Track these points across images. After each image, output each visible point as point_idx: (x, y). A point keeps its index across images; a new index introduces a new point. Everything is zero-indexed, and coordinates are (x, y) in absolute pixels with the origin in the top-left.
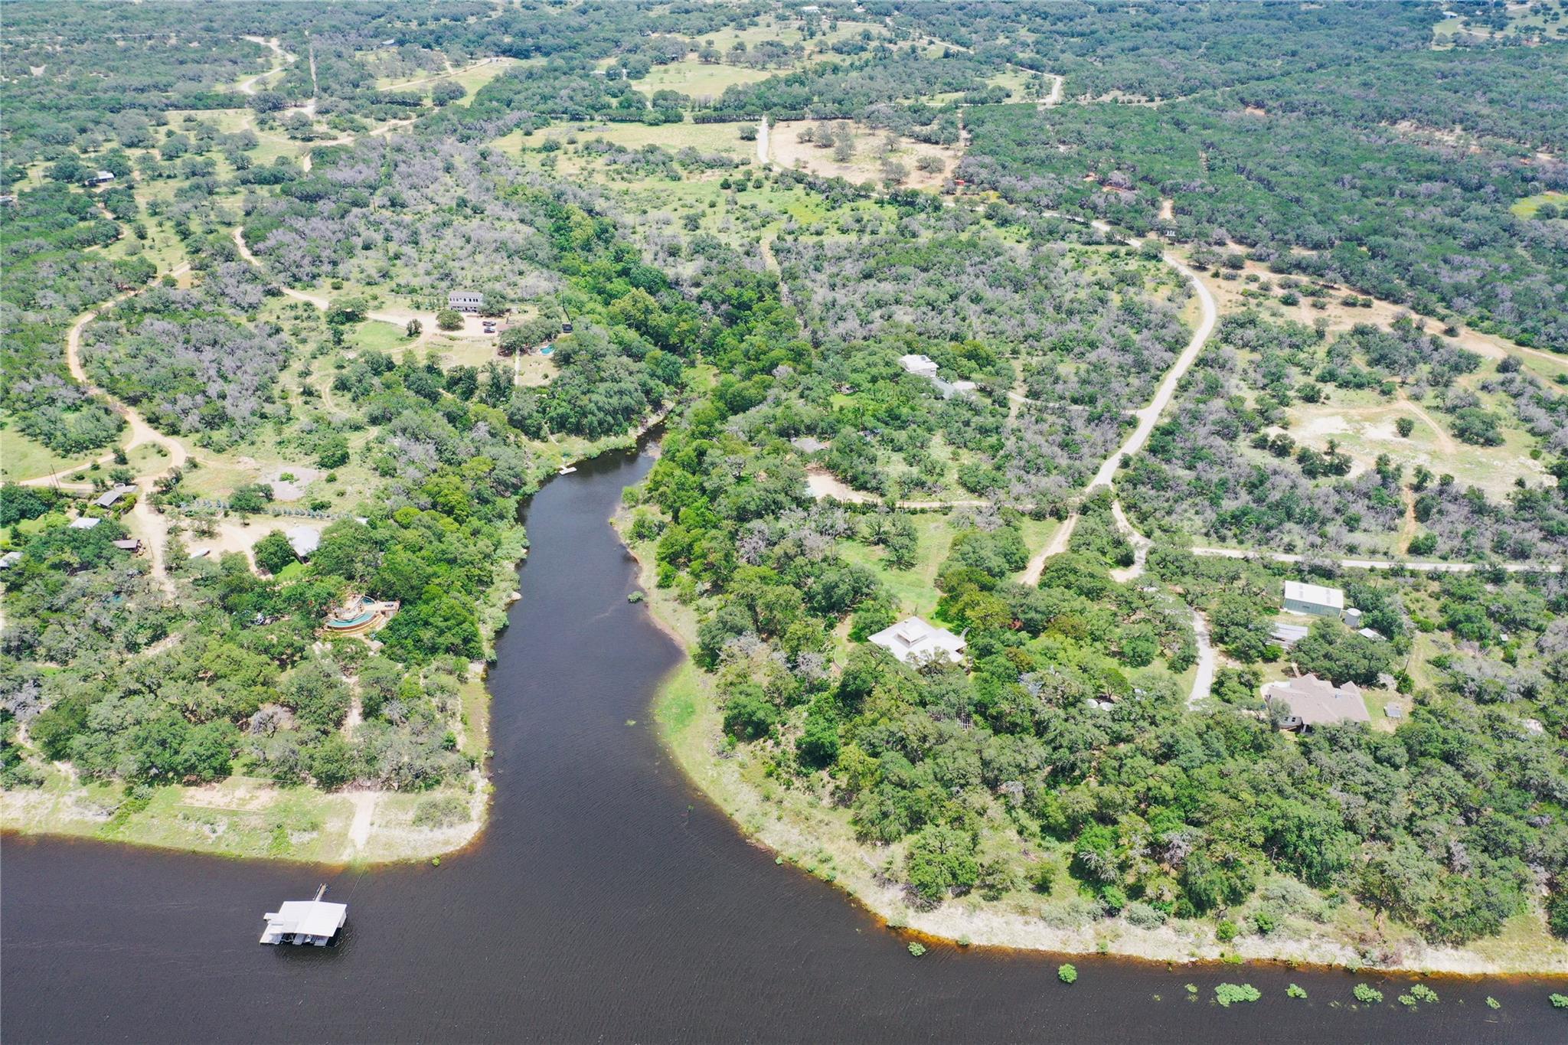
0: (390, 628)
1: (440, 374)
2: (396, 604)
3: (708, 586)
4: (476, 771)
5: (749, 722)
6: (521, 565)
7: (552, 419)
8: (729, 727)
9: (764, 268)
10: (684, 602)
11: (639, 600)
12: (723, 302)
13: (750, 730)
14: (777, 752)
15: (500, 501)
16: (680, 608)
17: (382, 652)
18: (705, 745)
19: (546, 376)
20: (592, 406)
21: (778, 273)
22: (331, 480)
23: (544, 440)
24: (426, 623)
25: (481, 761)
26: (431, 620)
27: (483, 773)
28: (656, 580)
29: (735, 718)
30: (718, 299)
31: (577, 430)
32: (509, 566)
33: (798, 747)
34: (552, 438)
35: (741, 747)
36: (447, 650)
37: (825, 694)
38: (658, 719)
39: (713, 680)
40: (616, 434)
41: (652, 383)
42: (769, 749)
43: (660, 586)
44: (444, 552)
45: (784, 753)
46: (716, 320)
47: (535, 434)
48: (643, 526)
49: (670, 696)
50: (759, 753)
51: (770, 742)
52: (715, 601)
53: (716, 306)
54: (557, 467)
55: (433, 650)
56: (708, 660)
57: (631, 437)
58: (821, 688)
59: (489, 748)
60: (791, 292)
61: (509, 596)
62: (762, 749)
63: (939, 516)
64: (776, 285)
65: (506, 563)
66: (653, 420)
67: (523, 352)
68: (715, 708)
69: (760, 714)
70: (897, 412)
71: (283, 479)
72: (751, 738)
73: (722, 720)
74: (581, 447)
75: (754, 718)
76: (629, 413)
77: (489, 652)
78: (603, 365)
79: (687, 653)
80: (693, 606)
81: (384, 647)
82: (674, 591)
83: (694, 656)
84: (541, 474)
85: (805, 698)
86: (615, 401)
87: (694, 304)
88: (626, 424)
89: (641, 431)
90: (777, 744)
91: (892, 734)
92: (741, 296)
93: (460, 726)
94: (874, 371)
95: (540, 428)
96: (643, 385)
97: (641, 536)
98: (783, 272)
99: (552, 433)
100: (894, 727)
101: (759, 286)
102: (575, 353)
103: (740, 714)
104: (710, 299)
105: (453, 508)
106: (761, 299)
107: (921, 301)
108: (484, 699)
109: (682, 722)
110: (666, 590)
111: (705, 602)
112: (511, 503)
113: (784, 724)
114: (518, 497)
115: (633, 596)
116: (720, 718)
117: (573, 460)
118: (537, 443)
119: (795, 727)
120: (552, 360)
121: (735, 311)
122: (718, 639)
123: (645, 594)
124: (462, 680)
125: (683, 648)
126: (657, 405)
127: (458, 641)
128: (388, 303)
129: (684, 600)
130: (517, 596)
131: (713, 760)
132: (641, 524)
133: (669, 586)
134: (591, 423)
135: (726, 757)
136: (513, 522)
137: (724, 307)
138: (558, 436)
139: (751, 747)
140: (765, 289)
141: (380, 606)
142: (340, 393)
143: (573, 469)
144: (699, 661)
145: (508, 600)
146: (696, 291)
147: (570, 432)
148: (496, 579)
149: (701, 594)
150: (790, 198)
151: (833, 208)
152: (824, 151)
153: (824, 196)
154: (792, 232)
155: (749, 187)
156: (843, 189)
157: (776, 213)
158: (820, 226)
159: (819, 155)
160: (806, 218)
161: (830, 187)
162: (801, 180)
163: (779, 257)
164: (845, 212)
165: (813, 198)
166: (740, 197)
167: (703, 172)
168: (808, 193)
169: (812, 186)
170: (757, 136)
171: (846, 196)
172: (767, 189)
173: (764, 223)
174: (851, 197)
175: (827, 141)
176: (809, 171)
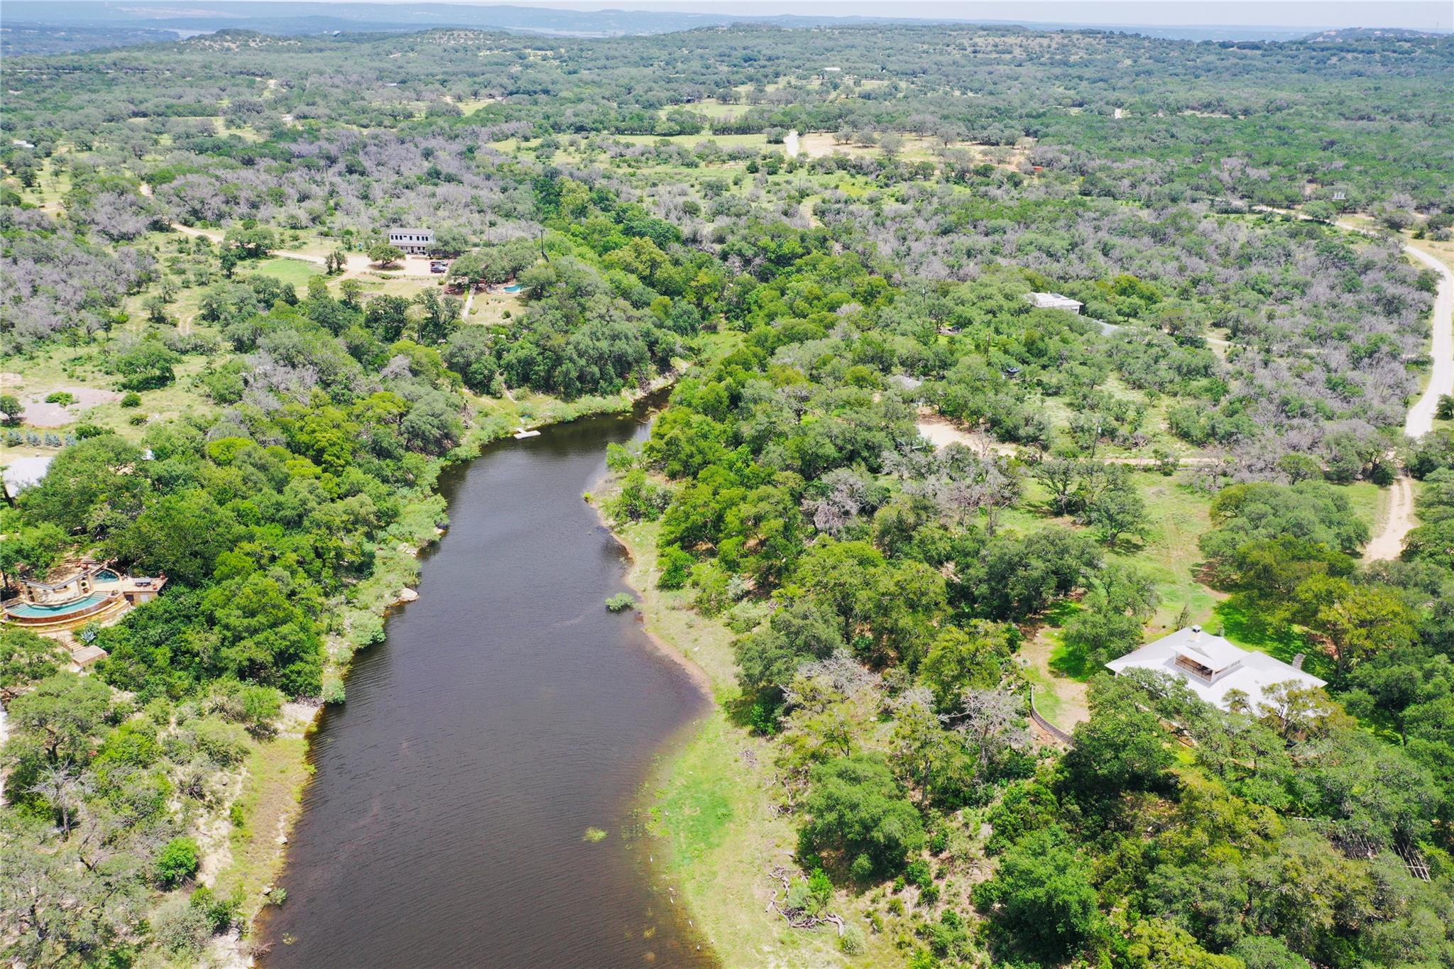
0: (130, 624)
1: (356, 309)
2: (159, 583)
3: (749, 585)
4: (232, 936)
5: (864, 843)
6: (428, 550)
7: (509, 367)
8: (808, 855)
9: (807, 226)
10: (707, 613)
11: (626, 607)
12: (756, 255)
13: (863, 861)
14: (932, 916)
15: (411, 459)
16: (702, 621)
17: (100, 667)
18: (758, 892)
19: (508, 315)
20: (570, 350)
21: (827, 231)
22: (131, 403)
23: (495, 395)
24: (211, 621)
25: (250, 912)
26: (219, 613)
27: (248, 942)
28: (655, 577)
29: (828, 831)
30: (749, 253)
31: (547, 386)
32: (408, 552)
33: (983, 909)
34: (509, 395)
35: (840, 898)
36: (242, 674)
37: (1027, 785)
38: (654, 829)
39: (767, 750)
40: (604, 394)
41: (658, 333)
42: (909, 909)
43: (664, 586)
44: (279, 506)
45: (949, 920)
46: (747, 275)
47: (482, 386)
48: (637, 498)
49: (679, 782)
50: (886, 919)
51: (910, 895)
52: (762, 610)
53: (747, 262)
54: (511, 429)
55: (215, 670)
56: (757, 709)
57: (626, 399)
58: (1015, 769)
59: (281, 882)
60: (847, 247)
61: (395, 594)
62: (894, 909)
63: (1158, 477)
64: (825, 241)
65: (402, 546)
66: (658, 383)
67: (479, 290)
68: (776, 806)
69: (891, 826)
70: (1041, 345)
71: (51, 400)
72: (864, 882)
73: (795, 838)
74: (549, 408)
75: (878, 835)
76: (623, 365)
77: (332, 684)
78: (590, 304)
79: (712, 698)
80: (724, 616)
81: (107, 659)
82: (689, 594)
83: (727, 705)
84: (486, 436)
85: (980, 790)
86: (604, 345)
87: (717, 261)
88: (618, 381)
89: (640, 394)
90: (930, 898)
91: (1257, 887)
92: (779, 249)
93: (224, 828)
94: (990, 304)
95: (490, 378)
96: (647, 334)
97: (635, 514)
98: (832, 230)
99: (510, 387)
100: (1260, 870)
101: (803, 240)
102: (551, 284)
103: (841, 822)
104: (739, 254)
105: (321, 451)
106: (806, 253)
107: (1032, 247)
108: (300, 772)
109: (706, 835)
110: (675, 592)
111: (747, 609)
112: (432, 467)
113: (936, 851)
114: (442, 462)
115: (615, 601)
116: (789, 834)
117: (539, 423)
118: (486, 401)
119: (968, 858)
120: (518, 298)
121: (772, 266)
122: (778, 665)
123: (637, 598)
124: (262, 732)
125: (706, 689)
126: (664, 366)
127: (264, 656)
128: (311, 245)
129: (707, 607)
130: (409, 595)
131: (779, 930)
132: (634, 493)
133: (678, 586)
134: (567, 373)
135: (807, 924)
136: (428, 491)
137: (756, 261)
138: (516, 392)
139: (864, 902)
140: (811, 244)
141: (127, 584)
142: (205, 323)
143: (536, 433)
144: (739, 713)
145: (393, 601)
146: (720, 247)
147: (536, 388)
148: (378, 568)
149: (738, 599)
150: (832, 180)
151: (887, 185)
152: (866, 150)
153: (874, 176)
154: (838, 202)
155: (781, 171)
156: (896, 168)
157: (816, 187)
158: (874, 195)
159: (860, 152)
160: (854, 192)
161: (881, 166)
162: (842, 165)
163: (826, 219)
164: (902, 188)
165: (861, 179)
166: (771, 178)
167: (724, 162)
168: (853, 176)
169: (858, 169)
170: (785, 140)
171: (901, 176)
172: (802, 173)
173: (803, 194)
174: (907, 176)
175: (868, 143)
176: (852, 157)
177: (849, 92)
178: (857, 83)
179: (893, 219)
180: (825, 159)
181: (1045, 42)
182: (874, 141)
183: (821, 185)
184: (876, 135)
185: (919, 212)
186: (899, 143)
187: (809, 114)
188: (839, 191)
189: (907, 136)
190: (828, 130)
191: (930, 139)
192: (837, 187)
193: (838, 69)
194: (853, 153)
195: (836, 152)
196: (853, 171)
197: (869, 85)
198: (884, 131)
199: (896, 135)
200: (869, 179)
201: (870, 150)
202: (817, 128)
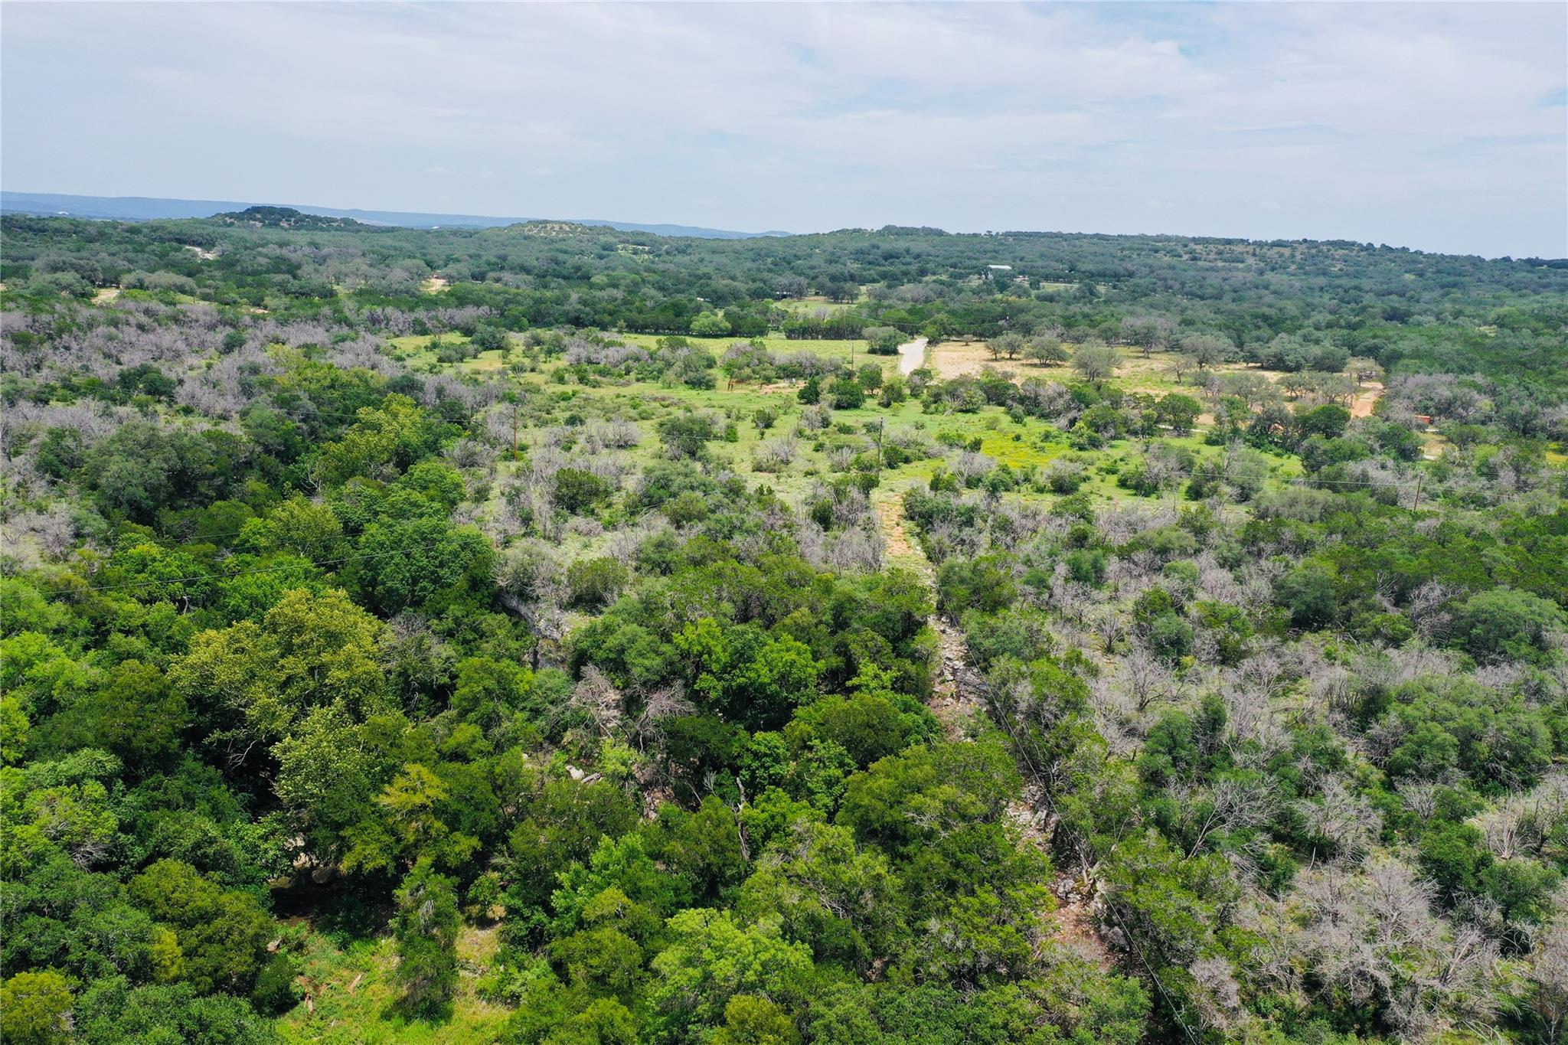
9: (872, 564)
12: (662, 682)
21: (927, 577)
46: (616, 754)
53: (632, 698)
60: (979, 658)
64: (911, 626)
87: (552, 676)
92: (742, 657)
98: (945, 581)
101: (840, 623)
104: (616, 665)
106: (840, 679)
121: (712, 729)
137: (659, 705)
140: (861, 638)
146: (576, 623)
150: (970, 426)
151: (1095, 444)
152: (1046, 371)
153: (1063, 421)
154: (972, 483)
155: (870, 403)
156: (1116, 404)
157: (932, 444)
158: (1067, 469)
159: (1035, 373)
160: (1017, 461)
161: (1080, 400)
162: (997, 393)
163: (932, 538)
164: (1129, 453)
165: (1035, 426)
166: (838, 417)
167: (768, 380)
168: (1017, 419)
169: (1031, 404)
170: (900, 348)
171: (1126, 422)
172: (912, 409)
173: (895, 458)
174: (1139, 424)
175: (1050, 358)
176: (1017, 381)
177: (1022, 293)
178: (1035, 285)
179: (1125, 554)
180: (963, 382)
181: (1287, 252)
182: (1062, 357)
183: (943, 438)
184: (1067, 348)
185: (1200, 531)
186: (1112, 360)
187: (953, 313)
188: (980, 458)
189: (1120, 351)
190: (981, 336)
191: (1164, 357)
192: (976, 446)
193: (1008, 268)
194: (1020, 373)
195: (987, 371)
196: (1019, 409)
197: (1050, 287)
198: (1078, 340)
199: (1103, 349)
200: (1053, 427)
201: (1055, 371)
202: (960, 334)
